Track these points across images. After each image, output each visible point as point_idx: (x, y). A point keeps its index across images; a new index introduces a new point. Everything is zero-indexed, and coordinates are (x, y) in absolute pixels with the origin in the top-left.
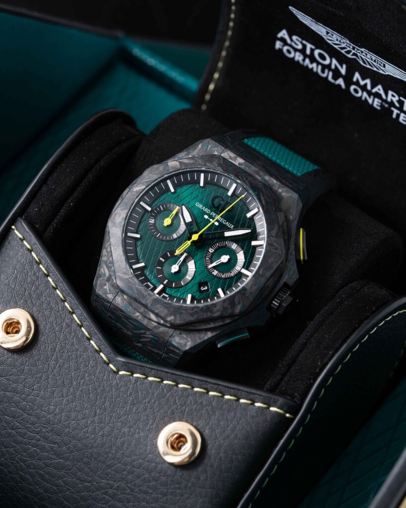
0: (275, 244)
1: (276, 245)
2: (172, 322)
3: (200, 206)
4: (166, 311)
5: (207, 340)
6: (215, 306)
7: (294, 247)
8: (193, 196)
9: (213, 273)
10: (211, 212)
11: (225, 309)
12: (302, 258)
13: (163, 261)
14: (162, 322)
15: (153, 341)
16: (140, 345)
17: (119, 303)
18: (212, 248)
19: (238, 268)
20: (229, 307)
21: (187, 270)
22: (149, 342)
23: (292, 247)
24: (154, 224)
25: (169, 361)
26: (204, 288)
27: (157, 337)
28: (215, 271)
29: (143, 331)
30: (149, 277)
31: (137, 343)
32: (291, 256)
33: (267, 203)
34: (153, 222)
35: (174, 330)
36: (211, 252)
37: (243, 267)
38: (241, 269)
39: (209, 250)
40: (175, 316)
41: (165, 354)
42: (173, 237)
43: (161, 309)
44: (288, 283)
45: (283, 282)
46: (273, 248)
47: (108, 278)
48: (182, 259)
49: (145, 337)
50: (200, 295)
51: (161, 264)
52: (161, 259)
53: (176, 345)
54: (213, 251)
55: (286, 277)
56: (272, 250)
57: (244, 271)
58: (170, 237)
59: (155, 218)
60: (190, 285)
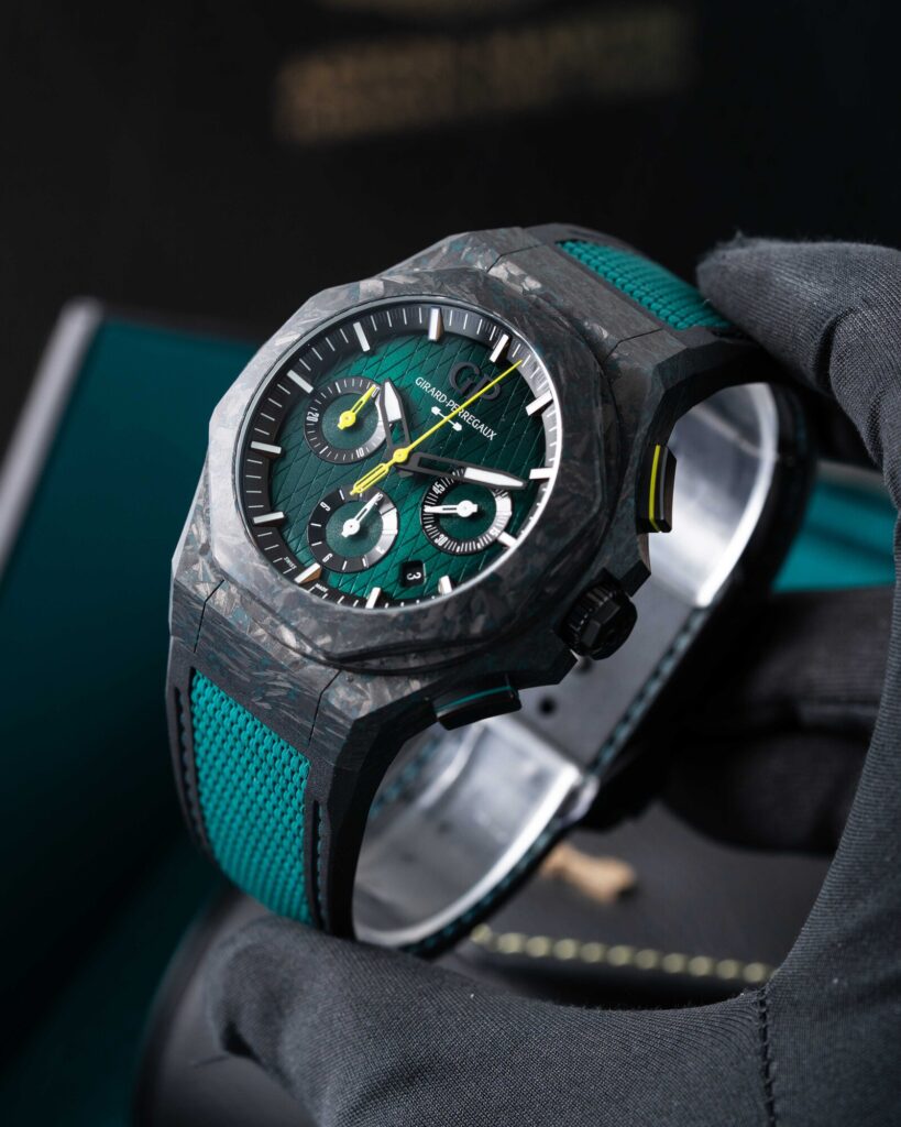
0: (578, 476)
1: (582, 480)
2: (328, 649)
3: (425, 385)
4: (314, 624)
5: (409, 696)
6: (426, 616)
7: (632, 487)
8: (414, 362)
9: (436, 541)
10: (448, 400)
11: (447, 623)
12: (651, 515)
13: (328, 509)
14: (309, 649)
15: (293, 698)
16: (266, 705)
17: (222, 604)
18: (440, 483)
19: (496, 531)
20: (459, 618)
21: (379, 533)
22: (284, 698)
23: (629, 488)
24: (318, 426)
25: (327, 745)
26: (415, 577)
27: (299, 687)
28: (442, 536)
29: (271, 673)
30: (293, 545)
31: (261, 701)
32: (625, 509)
33: (570, 379)
34: (316, 420)
35: (337, 671)
36: (438, 492)
37: (507, 530)
38: (500, 534)
39: (434, 489)
40: (334, 636)
41: (319, 728)
42: (355, 455)
43: (304, 619)
44: (611, 571)
45: (598, 569)
46: (574, 484)
47: (204, 545)
48: (369, 506)
49: (275, 687)
50: (402, 592)
51: (322, 516)
52: (323, 505)
53: (337, 706)
54: (443, 489)
55: (608, 557)
56: (570, 490)
57: (506, 538)
58: (348, 457)
59: (322, 410)
60: (381, 567)
